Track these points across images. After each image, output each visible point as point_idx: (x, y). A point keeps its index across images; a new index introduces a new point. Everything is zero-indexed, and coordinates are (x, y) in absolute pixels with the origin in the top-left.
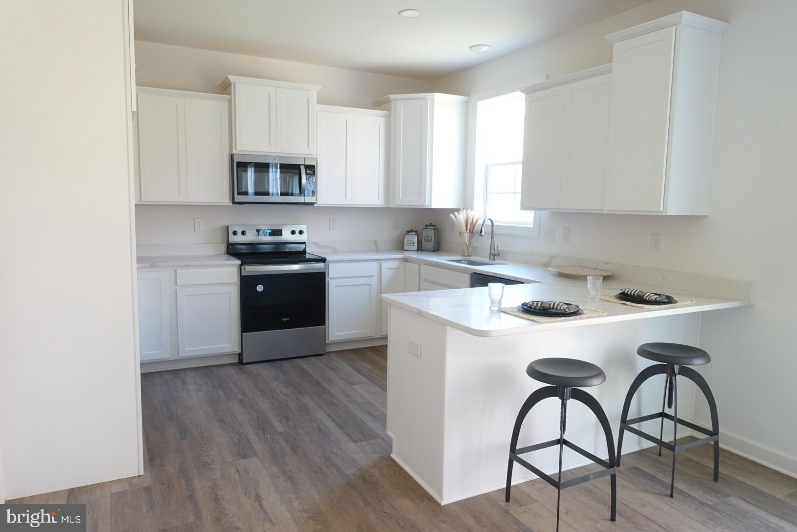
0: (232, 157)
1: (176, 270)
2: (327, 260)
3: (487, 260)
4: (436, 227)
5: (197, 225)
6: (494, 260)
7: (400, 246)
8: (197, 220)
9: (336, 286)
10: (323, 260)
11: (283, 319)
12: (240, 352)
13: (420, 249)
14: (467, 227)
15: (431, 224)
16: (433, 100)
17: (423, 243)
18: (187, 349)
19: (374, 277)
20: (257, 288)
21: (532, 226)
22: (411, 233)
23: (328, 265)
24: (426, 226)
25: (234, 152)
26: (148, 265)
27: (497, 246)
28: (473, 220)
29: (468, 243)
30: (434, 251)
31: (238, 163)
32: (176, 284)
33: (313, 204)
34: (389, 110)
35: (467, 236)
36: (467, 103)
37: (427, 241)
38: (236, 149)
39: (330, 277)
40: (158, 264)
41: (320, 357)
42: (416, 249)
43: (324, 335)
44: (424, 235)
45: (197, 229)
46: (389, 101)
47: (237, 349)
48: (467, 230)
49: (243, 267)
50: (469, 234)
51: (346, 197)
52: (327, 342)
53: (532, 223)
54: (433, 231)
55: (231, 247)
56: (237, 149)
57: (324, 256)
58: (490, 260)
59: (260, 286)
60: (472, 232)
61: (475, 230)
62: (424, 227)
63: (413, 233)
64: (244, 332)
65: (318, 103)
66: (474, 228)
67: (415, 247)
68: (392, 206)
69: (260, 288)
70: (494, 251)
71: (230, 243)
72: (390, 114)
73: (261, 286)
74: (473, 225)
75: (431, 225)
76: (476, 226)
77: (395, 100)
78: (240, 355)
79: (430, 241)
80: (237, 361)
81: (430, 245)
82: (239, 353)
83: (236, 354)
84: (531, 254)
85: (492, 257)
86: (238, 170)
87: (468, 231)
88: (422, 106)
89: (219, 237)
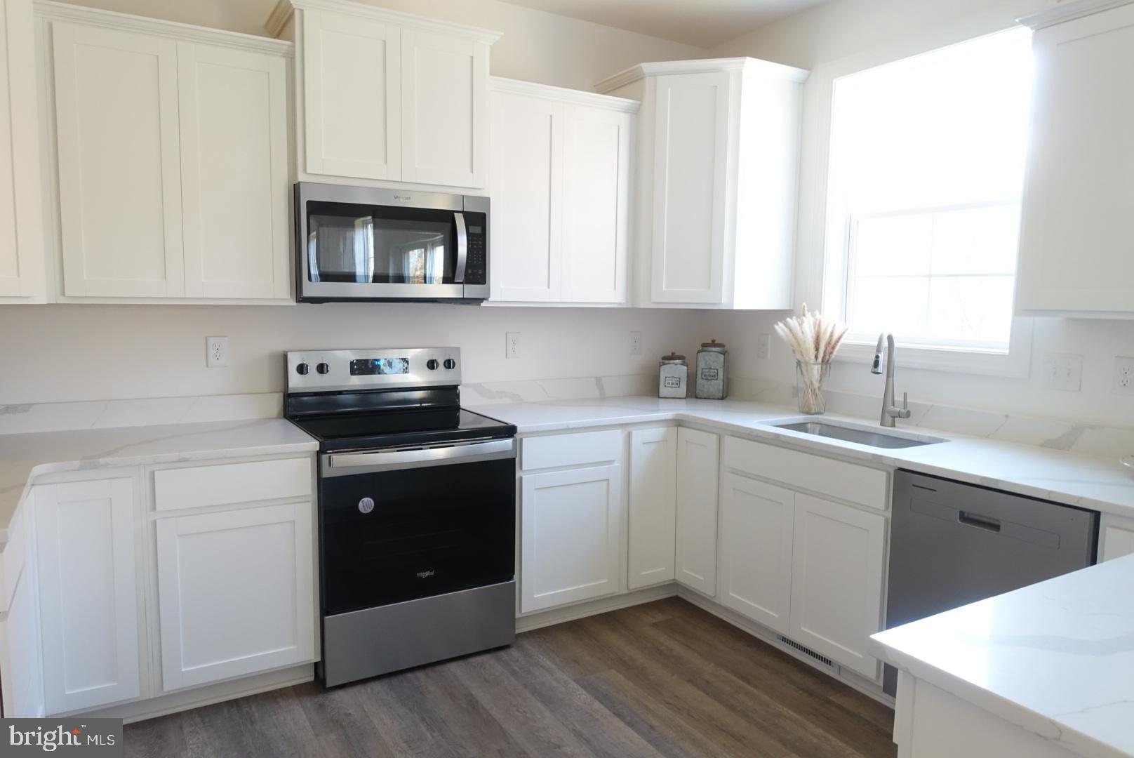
0: (296, 190)
1: (153, 474)
2: (519, 430)
3: (874, 425)
4: (726, 349)
5: (212, 352)
6: (893, 426)
7: (651, 388)
8: (212, 341)
9: (536, 489)
10: (509, 431)
11: (418, 575)
12: (319, 659)
13: (693, 393)
14: (817, 349)
15: (713, 341)
16: (740, 74)
17: (700, 381)
18: (183, 670)
19: (616, 464)
20: (360, 505)
21: (1006, 352)
22: (672, 361)
23: (521, 440)
24: (704, 345)
25: (301, 178)
26: (77, 463)
27: (905, 395)
28: (831, 335)
29: (816, 385)
30: (722, 398)
31: (309, 203)
32: (154, 508)
33: (479, 300)
34: (639, 97)
35: (816, 370)
36: (803, 84)
37: (707, 378)
38: (305, 171)
39: (524, 468)
40: (102, 460)
41: (502, 654)
42: (685, 396)
43: (510, 600)
44: (702, 365)
45: (212, 361)
46: (638, 78)
47: (311, 654)
48: (816, 357)
49: (325, 457)
50: (820, 366)
51: (549, 287)
52: (518, 615)
53: (1008, 345)
54: (722, 357)
55: (292, 400)
56: (308, 171)
57: (511, 422)
58: (881, 425)
59: (366, 499)
60: (825, 362)
61: (833, 356)
62: (700, 348)
63: (677, 361)
64: (328, 614)
65: (491, 74)
66: (831, 353)
67: (683, 390)
68: (644, 305)
69: (366, 505)
70: (893, 405)
71: (290, 391)
72: (640, 105)
73: (369, 499)
74: (831, 345)
75: (714, 344)
76: (837, 348)
77: (654, 75)
78: (319, 668)
79: (715, 377)
80: (312, 679)
81: (716, 386)
82: (316, 664)
83: (310, 664)
84: (1007, 416)
85: (888, 419)
86: (311, 221)
87: (820, 360)
88: (716, 87)
89: (265, 379)
